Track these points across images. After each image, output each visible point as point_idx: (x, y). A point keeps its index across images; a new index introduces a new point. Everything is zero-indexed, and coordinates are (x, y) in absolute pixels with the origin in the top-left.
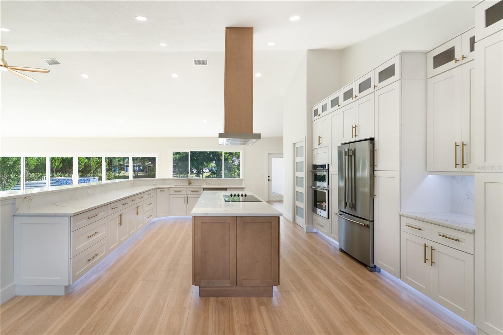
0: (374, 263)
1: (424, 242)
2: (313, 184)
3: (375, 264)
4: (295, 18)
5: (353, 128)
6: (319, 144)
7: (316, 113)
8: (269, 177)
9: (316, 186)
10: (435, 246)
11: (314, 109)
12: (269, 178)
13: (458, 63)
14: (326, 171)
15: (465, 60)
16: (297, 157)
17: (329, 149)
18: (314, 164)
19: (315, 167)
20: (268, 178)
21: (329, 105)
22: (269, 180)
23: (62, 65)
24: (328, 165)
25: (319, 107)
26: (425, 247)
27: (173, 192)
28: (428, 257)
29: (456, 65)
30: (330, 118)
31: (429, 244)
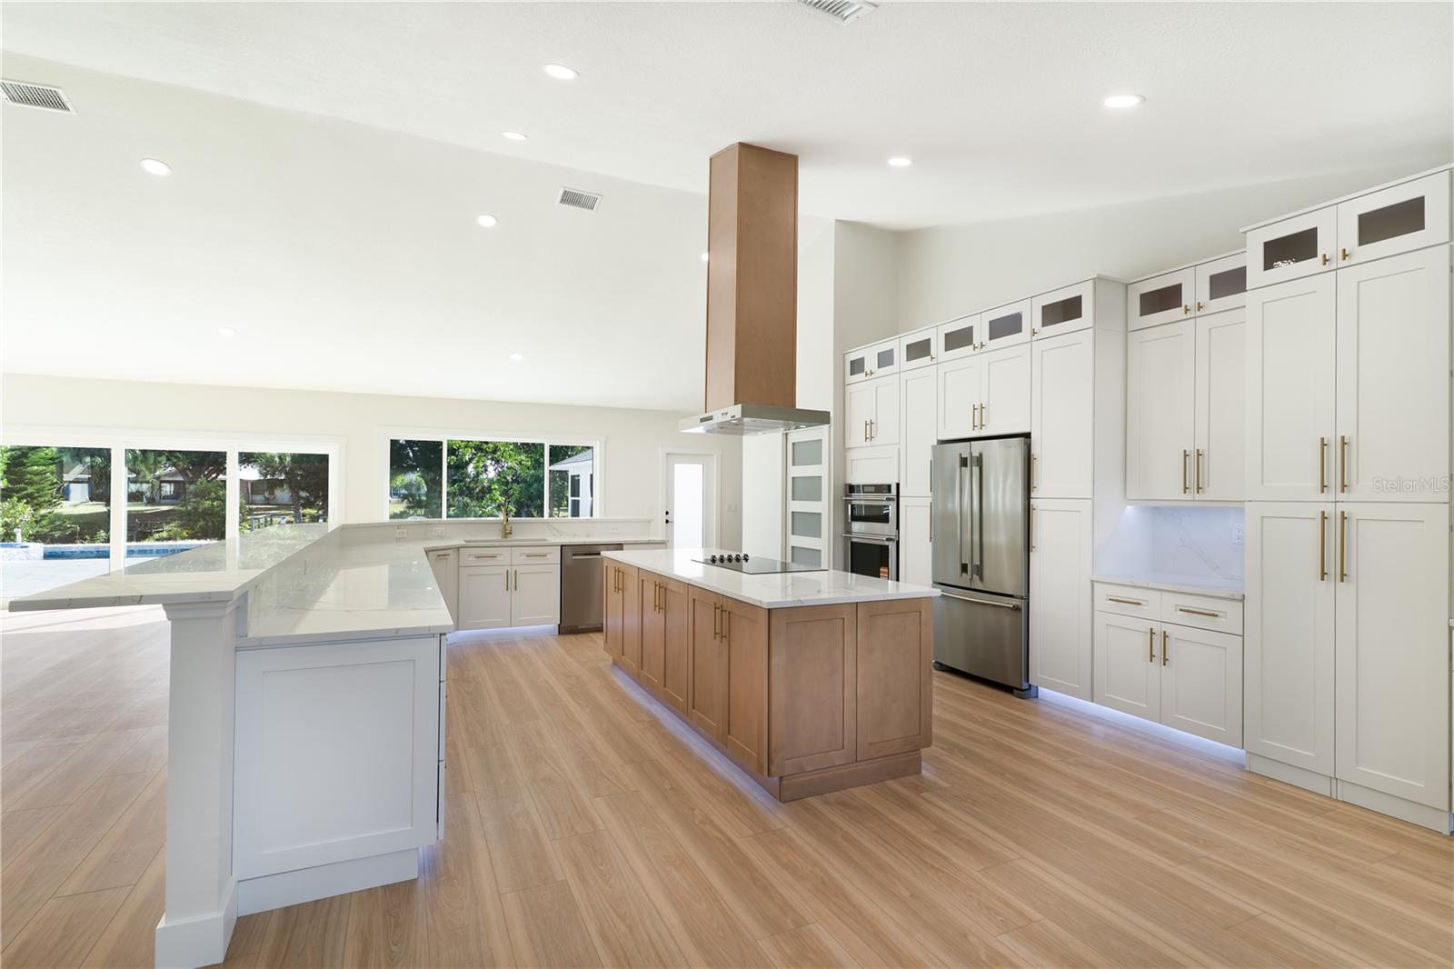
0: (1028, 681)
1: (1147, 626)
2: (846, 528)
3: (1030, 683)
4: (900, 162)
5: (974, 409)
6: (869, 438)
7: (857, 366)
8: (667, 513)
9: (850, 532)
10: (1169, 629)
11: (854, 356)
12: (668, 517)
13: (1189, 315)
14: (892, 499)
15: (1202, 312)
16: (793, 465)
17: (899, 449)
18: (848, 482)
19: (852, 489)
20: (665, 517)
21: (900, 354)
22: (667, 521)
23: (75, 113)
24: (898, 485)
25: (870, 355)
26: (1152, 633)
27: (472, 559)
28: (1157, 651)
29: (1185, 317)
30: (903, 382)
31: (1157, 628)
